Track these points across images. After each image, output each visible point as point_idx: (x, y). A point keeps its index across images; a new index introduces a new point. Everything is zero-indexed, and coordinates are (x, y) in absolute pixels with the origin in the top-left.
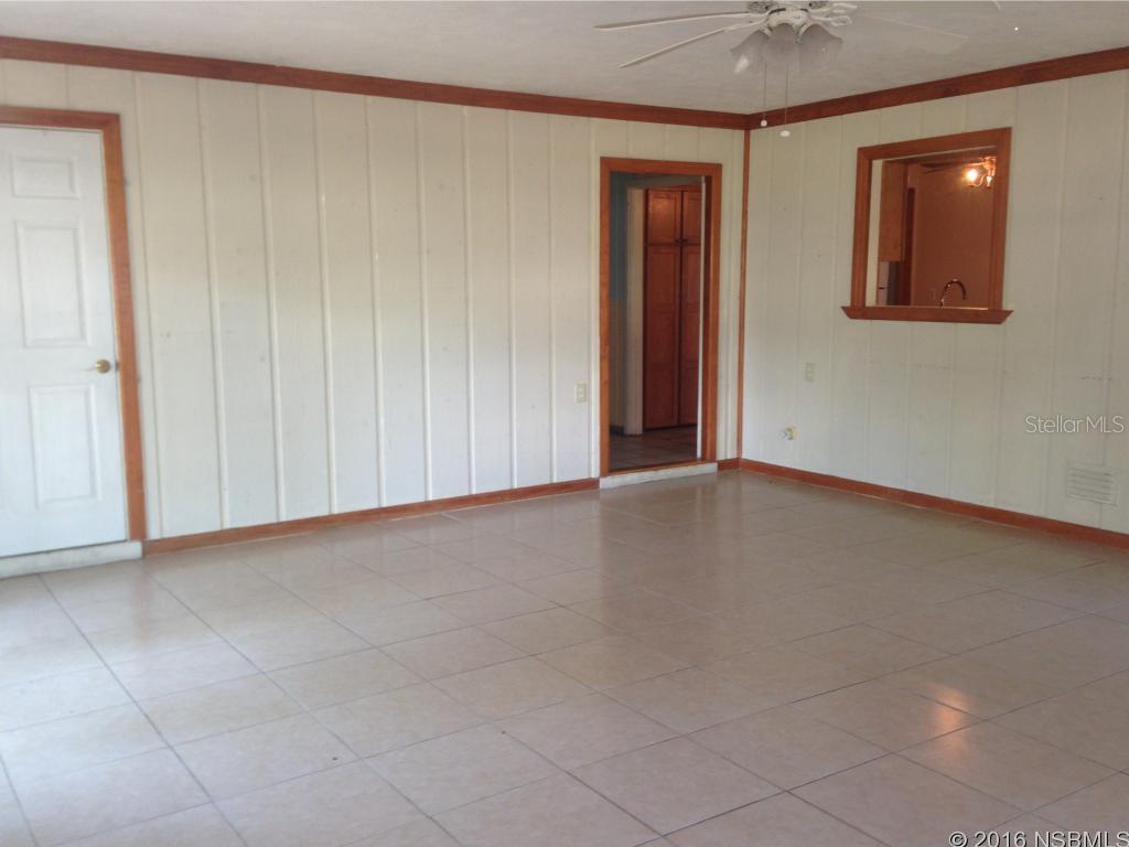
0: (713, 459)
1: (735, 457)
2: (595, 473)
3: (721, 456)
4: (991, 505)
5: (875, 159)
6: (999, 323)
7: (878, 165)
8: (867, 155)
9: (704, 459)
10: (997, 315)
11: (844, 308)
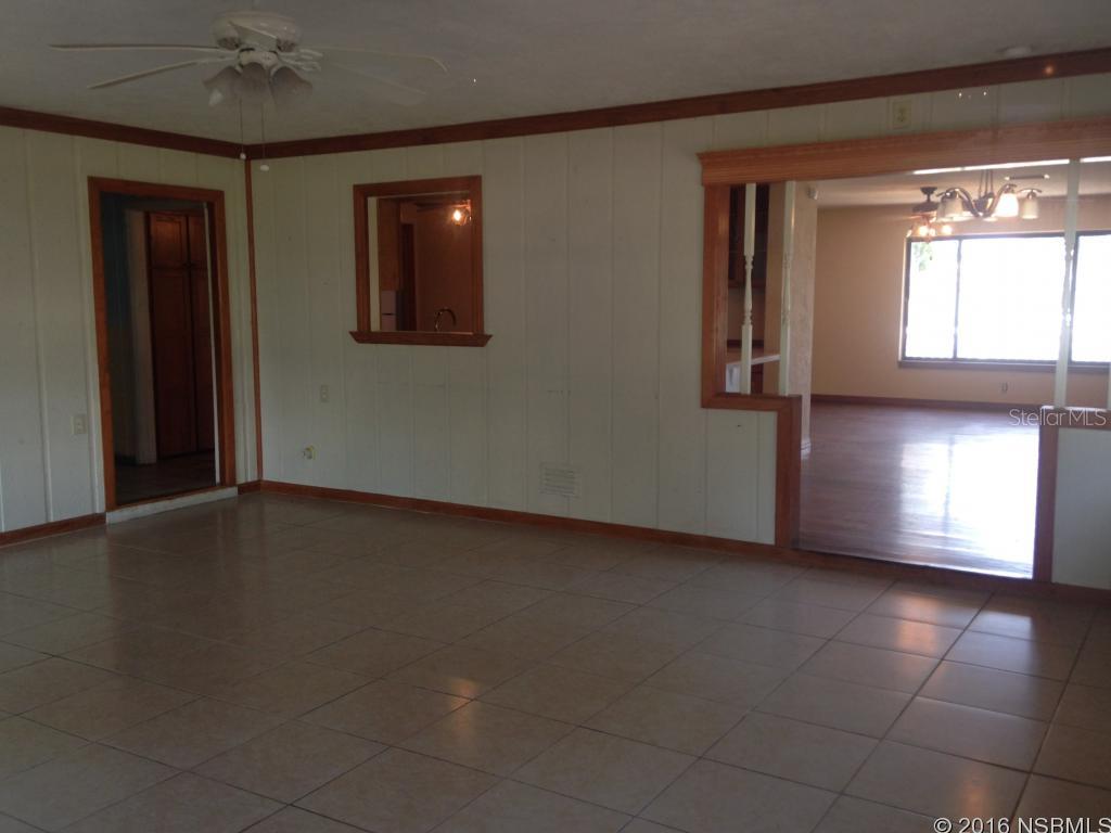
0: (233, 483)
1: (256, 479)
2: (100, 508)
3: (241, 480)
4: (484, 505)
5: (371, 196)
6: (482, 345)
7: (372, 202)
8: (362, 192)
9: (223, 484)
10: (480, 339)
11: (351, 333)
